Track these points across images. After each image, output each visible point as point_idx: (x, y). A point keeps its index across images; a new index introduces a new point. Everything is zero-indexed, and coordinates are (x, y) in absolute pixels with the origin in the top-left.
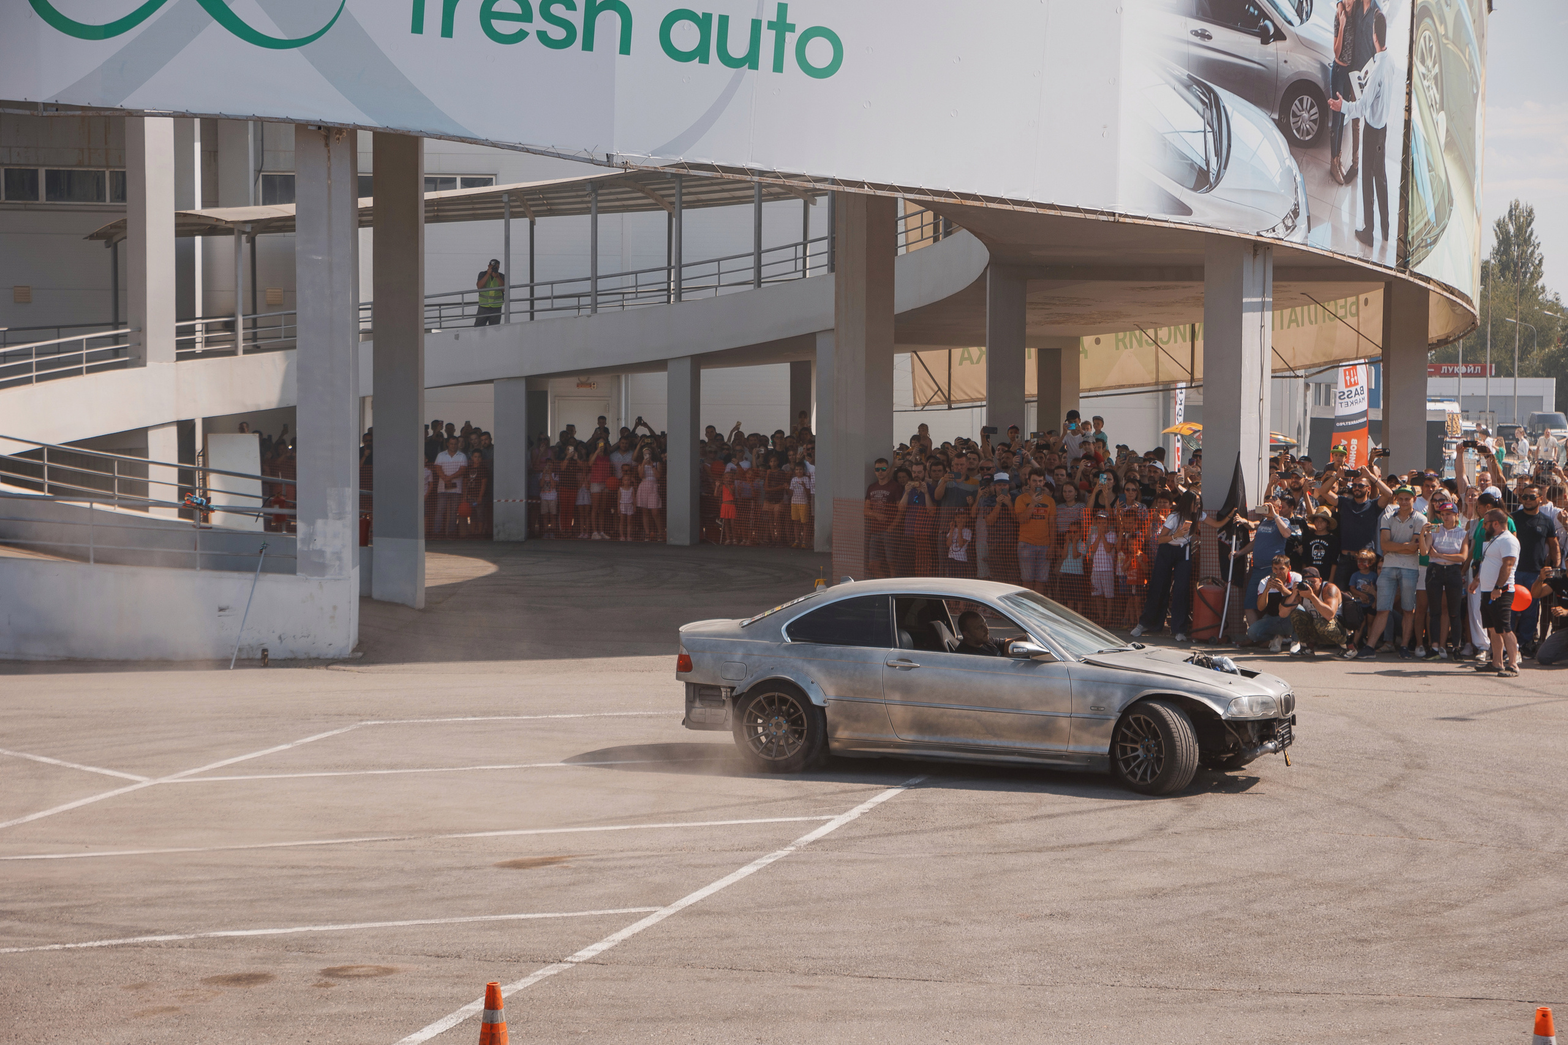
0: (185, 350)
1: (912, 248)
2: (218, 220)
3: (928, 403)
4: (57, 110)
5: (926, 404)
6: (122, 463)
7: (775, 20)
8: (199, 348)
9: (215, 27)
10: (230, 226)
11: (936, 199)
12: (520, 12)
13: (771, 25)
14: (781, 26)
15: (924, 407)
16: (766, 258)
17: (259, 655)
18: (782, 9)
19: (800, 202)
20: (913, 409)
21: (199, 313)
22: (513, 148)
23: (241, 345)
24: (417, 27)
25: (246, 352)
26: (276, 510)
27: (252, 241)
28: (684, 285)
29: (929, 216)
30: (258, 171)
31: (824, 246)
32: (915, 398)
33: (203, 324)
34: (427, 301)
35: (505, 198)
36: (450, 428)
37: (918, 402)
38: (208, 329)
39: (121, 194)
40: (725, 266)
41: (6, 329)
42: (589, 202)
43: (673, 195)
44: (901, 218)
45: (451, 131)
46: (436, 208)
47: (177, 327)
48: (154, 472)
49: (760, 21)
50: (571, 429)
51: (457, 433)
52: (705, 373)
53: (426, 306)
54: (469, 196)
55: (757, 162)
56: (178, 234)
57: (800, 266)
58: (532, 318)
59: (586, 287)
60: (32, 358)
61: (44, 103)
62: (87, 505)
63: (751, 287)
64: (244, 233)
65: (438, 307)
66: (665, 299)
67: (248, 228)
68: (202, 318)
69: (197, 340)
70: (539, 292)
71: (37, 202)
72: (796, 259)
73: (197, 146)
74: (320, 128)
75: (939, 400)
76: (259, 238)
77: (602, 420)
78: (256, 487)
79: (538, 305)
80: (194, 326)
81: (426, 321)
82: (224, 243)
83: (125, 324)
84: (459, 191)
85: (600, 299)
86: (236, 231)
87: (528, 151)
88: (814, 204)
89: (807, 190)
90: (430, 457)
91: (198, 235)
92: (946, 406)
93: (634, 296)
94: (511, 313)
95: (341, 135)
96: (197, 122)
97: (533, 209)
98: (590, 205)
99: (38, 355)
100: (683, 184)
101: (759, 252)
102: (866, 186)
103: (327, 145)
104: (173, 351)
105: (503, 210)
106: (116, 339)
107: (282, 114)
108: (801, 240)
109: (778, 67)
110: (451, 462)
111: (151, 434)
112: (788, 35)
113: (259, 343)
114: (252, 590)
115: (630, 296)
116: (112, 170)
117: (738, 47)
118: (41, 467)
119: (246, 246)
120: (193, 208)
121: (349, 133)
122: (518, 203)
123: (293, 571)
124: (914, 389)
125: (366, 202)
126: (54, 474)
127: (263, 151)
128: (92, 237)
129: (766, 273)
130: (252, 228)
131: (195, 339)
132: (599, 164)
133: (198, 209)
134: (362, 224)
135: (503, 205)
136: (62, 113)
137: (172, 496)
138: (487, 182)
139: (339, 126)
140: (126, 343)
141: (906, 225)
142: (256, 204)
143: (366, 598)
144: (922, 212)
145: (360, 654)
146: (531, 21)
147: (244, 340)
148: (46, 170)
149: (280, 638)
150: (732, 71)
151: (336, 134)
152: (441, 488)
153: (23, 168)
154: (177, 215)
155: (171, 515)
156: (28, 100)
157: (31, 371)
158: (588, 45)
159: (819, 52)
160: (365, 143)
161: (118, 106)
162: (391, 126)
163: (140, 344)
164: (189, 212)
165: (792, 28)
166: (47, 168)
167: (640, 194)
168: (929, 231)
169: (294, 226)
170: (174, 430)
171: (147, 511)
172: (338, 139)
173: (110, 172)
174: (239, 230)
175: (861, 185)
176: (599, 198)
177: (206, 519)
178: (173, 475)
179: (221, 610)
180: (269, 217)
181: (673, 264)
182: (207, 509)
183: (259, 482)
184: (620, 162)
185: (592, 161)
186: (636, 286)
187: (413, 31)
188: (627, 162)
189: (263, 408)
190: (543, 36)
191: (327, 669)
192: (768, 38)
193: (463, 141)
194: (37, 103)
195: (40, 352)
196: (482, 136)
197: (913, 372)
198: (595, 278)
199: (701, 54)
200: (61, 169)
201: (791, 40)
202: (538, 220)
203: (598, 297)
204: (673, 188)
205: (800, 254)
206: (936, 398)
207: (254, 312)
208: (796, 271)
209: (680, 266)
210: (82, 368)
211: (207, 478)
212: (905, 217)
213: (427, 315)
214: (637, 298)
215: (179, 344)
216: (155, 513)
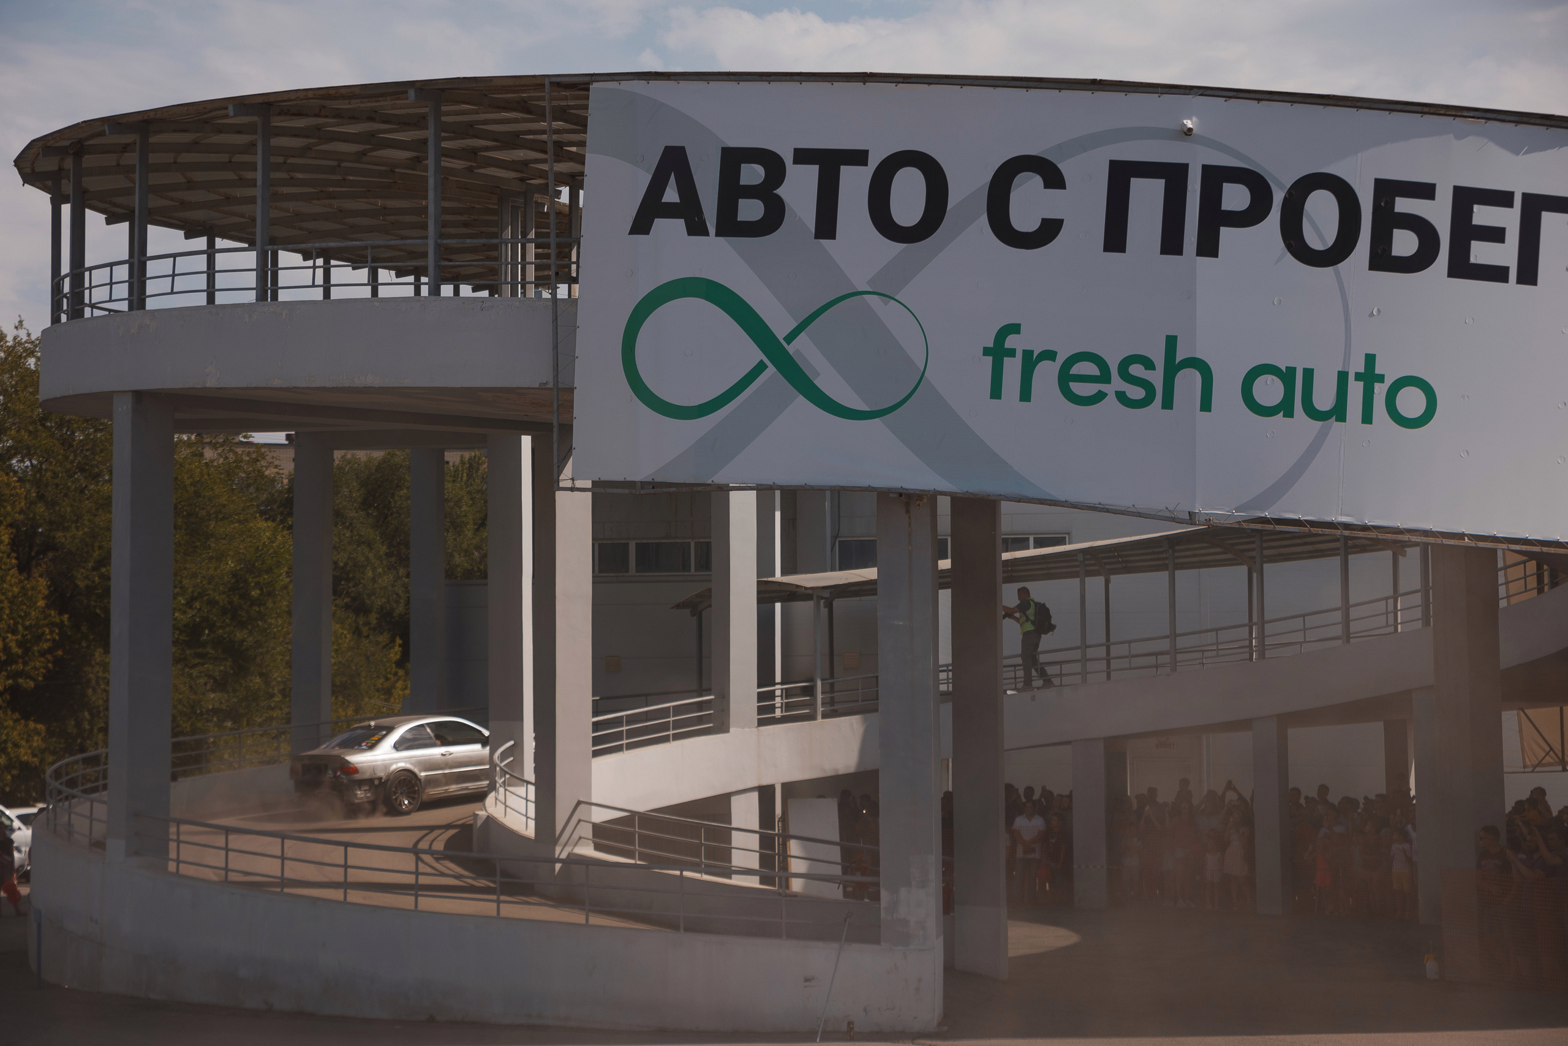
0: (766, 716)
1: (1514, 600)
2: (797, 586)
3: (1539, 764)
4: (653, 488)
5: (1537, 765)
6: (709, 829)
7: (1362, 371)
8: (778, 713)
9: (801, 403)
10: (810, 592)
11: (1545, 549)
12: (1098, 373)
13: (1358, 377)
14: (1370, 377)
15: (1535, 768)
16: (1354, 613)
17: (844, 1028)
18: (1370, 359)
19: (1388, 554)
20: (1523, 770)
21: (778, 679)
22: (1093, 508)
23: (820, 709)
24: (996, 392)
25: (824, 716)
26: (858, 878)
27: (830, 606)
28: (1268, 641)
29: (1532, 566)
30: (835, 537)
31: (1417, 599)
32: (1524, 759)
33: (782, 689)
34: (1006, 662)
35: (1080, 557)
36: (1029, 791)
37: (1528, 763)
38: (788, 693)
39: (705, 563)
40: (1311, 621)
41: (598, 698)
42: (1166, 558)
43: (1253, 550)
44: (1501, 569)
45: (1030, 494)
46: (1010, 569)
47: (759, 693)
48: (737, 839)
49: (1347, 373)
50: (1152, 791)
51: (1036, 797)
52: (1292, 732)
53: (1005, 666)
54: (1044, 556)
55: (1347, 516)
56: (760, 601)
57: (1391, 621)
58: (1109, 677)
59: (1165, 645)
60: (622, 726)
61: (641, 482)
62: (678, 873)
63: (1340, 642)
64: (822, 598)
65: (1013, 668)
66: (1247, 656)
67: (826, 594)
68: (782, 683)
69: (777, 705)
70: (1115, 651)
71: (627, 574)
72: (1387, 613)
73: (778, 515)
74: (901, 495)
75: (1551, 761)
76: (837, 603)
77: (1185, 782)
78: (835, 853)
79: (1114, 664)
80: (774, 691)
81: (1005, 681)
82: (803, 608)
83: (708, 691)
84: (1032, 552)
85: (1179, 657)
86: (815, 597)
87: (1108, 511)
88: (1404, 555)
89: (1396, 542)
90: (1010, 820)
91: (778, 601)
92: (1560, 768)
93: (1215, 653)
94: (1088, 673)
95: (921, 501)
96: (778, 493)
97: (1108, 567)
98: (1167, 562)
99: (629, 723)
100: (1264, 538)
101: (1346, 606)
102: (1466, 538)
103: (908, 511)
104: (755, 717)
105: (1078, 569)
106: (700, 706)
107: (864, 482)
108: (1391, 593)
109: (1367, 418)
110: (1029, 826)
111: (734, 800)
112: (1377, 387)
113: (836, 707)
114: (838, 960)
115: (1209, 654)
116: (697, 541)
117: (1324, 399)
118: (633, 834)
119: (824, 611)
120: (774, 575)
121: (929, 498)
122: (1093, 562)
123: (877, 941)
124: (1523, 749)
125: (945, 564)
126: (645, 841)
127: (839, 517)
128: (678, 606)
129: (1354, 627)
130: (830, 593)
131: (774, 704)
132: (1181, 522)
133: (778, 576)
134: (943, 586)
135: (1078, 563)
136: (658, 490)
137: (753, 862)
138: (1061, 541)
139: (920, 493)
140: (710, 710)
141: (1506, 575)
142: (833, 569)
143: (949, 969)
144: (1524, 562)
145: (945, 1028)
146: (1109, 382)
147: (822, 704)
148: (636, 544)
149: (865, 1010)
150: (1318, 424)
151: (917, 500)
152: (1020, 853)
153: (615, 542)
154: (758, 582)
155: (753, 882)
156: (628, 479)
157: (622, 739)
158: (1168, 404)
159: (1411, 402)
160: (944, 506)
161: (709, 482)
162: (971, 491)
163: (723, 711)
164: (770, 579)
165: (1381, 379)
166: (637, 541)
167: (1218, 550)
168: (1532, 582)
169: (876, 590)
170: (755, 796)
171: (730, 878)
172: (919, 505)
173: (695, 543)
174: (818, 596)
175: (1461, 536)
176: (1176, 554)
177: (787, 886)
178: (754, 841)
179: (807, 980)
180: (847, 582)
181: (1255, 619)
182: (786, 876)
183: (838, 848)
184: (1202, 519)
185: (1173, 520)
186: (1217, 644)
187: (992, 397)
188: (1210, 520)
189: (841, 772)
190: (1121, 397)
191: (913, 1044)
192: (1356, 390)
193: (1042, 504)
194: (635, 482)
195: (631, 720)
196: (1061, 496)
197: (1521, 731)
198: (1174, 635)
199: (1286, 408)
200: (650, 541)
201: (1380, 391)
202: (1113, 578)
203: (1178, 655)
204: (1254, 542)
205: (1391, 608)
206: (1548, 759)
207: (832, 676)
208: (1387, 625)
209: (1263, 622)
210: (669, 735)
211: (788, 843)
212: (1505, 568)
213: (1005, 675)
214: (1218, 656)
215: (761, 710)
216: (737, 881)
